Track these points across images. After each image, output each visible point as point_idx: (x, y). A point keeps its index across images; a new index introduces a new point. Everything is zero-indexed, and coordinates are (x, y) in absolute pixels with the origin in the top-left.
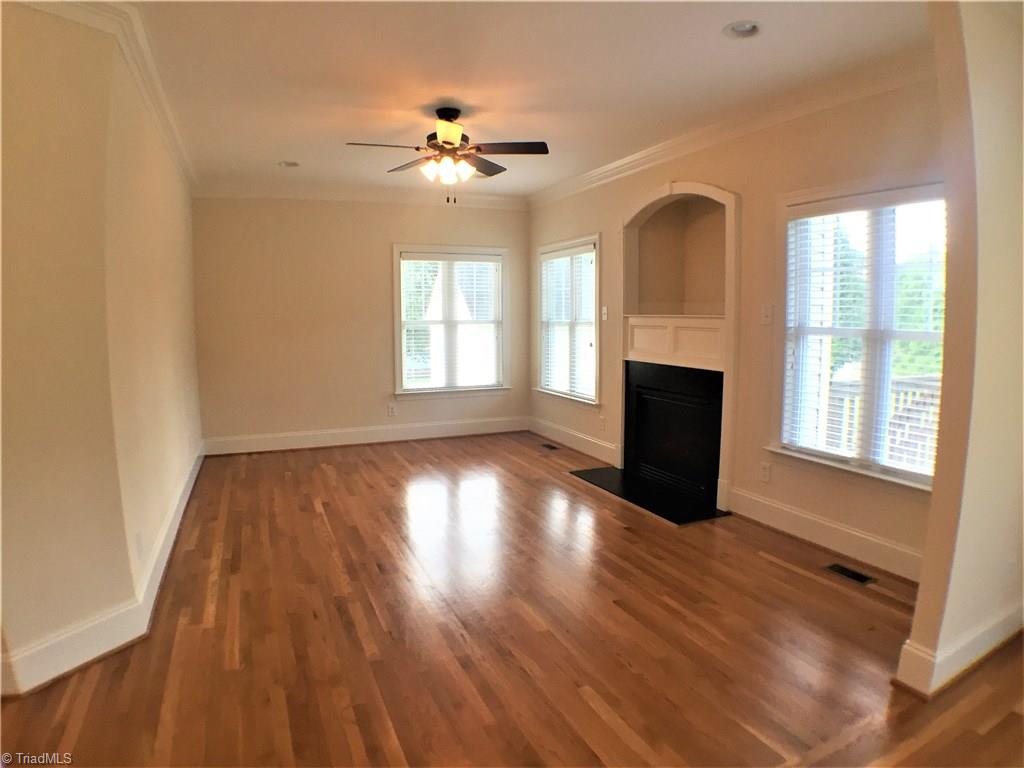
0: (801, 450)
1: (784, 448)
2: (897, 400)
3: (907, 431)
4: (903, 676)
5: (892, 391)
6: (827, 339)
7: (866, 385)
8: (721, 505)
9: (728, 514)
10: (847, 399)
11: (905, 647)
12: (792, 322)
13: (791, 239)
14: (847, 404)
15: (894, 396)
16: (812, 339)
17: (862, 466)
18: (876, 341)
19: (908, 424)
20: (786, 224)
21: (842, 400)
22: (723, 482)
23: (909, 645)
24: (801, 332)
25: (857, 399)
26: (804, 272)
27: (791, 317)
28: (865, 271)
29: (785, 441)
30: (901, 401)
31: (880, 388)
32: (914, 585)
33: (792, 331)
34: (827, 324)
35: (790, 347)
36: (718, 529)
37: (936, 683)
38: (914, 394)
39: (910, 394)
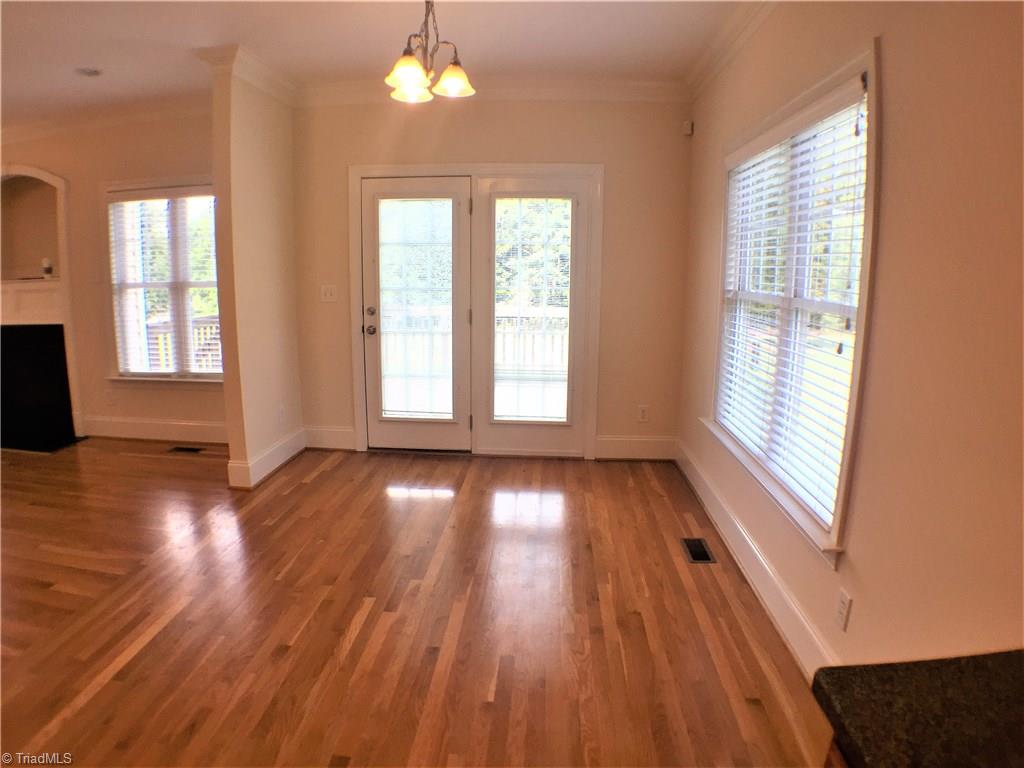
0: (134, 375)
1: (121, 375)
2: (199, 333)
3: (210, 358)
4: (233, 483)
5: (194, 328)
6: (141, 291)
7: (175, 326)
8: (79, 433)
9: (86, 438)
10: (161, 337)
11: (229, 465)
12: (115, 279)
13: (111, 218)
14: (161, 340)
15: (196, 331)
16: (130, 292)
17: (181, 376)
18: (178, 289)
19: (210, 353)
20: (107, 207)
21: (157, 338)
22: (76, 413)
23: (232, 464)
24: (123, 286)
25: (169, 336)
26: (121, 243)
27: (114, 277)
28: (166, 241)
29: (121, 371)
30: (202, 334)
31: (185, 326)
32: (227, 445)
33: (116, 287)
34: (140, 280)
35: (115, 297)
36: (81, 448)
37: (254, 480)
38: (211, 328)
39: (208, 329)
